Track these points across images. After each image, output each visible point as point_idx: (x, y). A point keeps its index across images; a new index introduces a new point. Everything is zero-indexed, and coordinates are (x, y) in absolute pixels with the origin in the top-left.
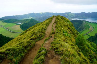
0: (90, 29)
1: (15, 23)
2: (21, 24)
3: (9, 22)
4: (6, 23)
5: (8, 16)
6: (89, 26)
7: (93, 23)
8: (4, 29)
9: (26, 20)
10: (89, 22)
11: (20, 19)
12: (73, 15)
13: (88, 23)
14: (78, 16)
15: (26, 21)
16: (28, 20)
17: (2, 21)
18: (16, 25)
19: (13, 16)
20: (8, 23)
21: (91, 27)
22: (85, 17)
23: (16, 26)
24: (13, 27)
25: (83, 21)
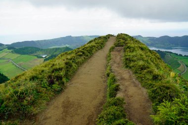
0: (179, 68)
1: (35, 54)
2: (45, 57)
3: (24, 53)
4: (19, 55)
5: (22, 42)
6: (179, 62)
7: (185, 56)
8: (13, 66)
9: (57, 49)
10: (177, 54)
11: (44, 48)
12: (145, 40)
13: (176, 57)
14: (156, 44)
15: (56, 51)
16: (59, 48)
17: (10, 51)
18: (36, 58)
19: (32, 41)
20: (22, 54)
21: (182, 65)
22: (169, 45)
23: (35, 60)
24: (30, 62)
25: (166, 52)
